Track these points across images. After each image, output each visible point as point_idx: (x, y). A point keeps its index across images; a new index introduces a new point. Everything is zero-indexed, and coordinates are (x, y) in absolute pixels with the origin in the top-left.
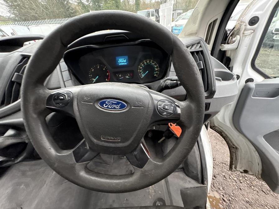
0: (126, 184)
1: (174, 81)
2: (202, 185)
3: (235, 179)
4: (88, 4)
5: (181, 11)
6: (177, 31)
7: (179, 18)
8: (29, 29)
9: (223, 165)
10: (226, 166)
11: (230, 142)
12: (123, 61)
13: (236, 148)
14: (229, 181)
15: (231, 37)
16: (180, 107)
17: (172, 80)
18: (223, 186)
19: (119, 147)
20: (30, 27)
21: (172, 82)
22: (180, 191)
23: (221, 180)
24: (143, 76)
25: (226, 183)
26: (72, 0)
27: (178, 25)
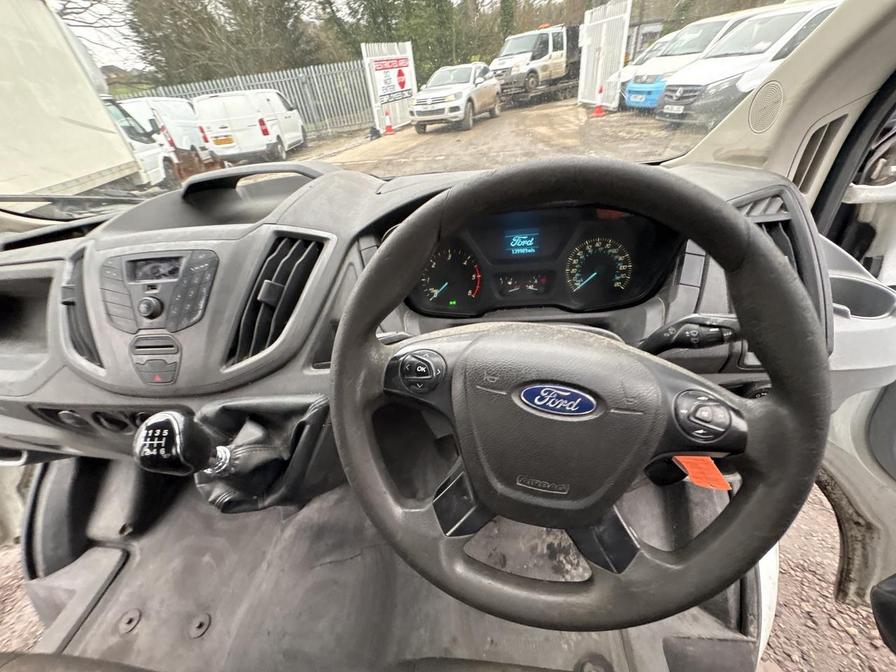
0: (575, 609)
1: (712, 330)
2: (739, 636)
3: (853, 631)
4: (354, 20)
5: (658, 28)
6: (640, 96)
7: (651, 51)
8: (192, 106)
9: (805, 577)
10: (817, 581)
11: (844, 502)
12: (524, 243)
13: (869, 527)
14: (828, 633)
15: (883, 160)
16: (745, 414)
17: (702, 325)
18: (805, 648)
19: (560, 511)
20: (194, 100)
21: (703, 329)
22: (661, 644)
23: (798, 627)
24: (579, 285)
25: (813, 640)
26: (309, 14)
27: (644, 78)
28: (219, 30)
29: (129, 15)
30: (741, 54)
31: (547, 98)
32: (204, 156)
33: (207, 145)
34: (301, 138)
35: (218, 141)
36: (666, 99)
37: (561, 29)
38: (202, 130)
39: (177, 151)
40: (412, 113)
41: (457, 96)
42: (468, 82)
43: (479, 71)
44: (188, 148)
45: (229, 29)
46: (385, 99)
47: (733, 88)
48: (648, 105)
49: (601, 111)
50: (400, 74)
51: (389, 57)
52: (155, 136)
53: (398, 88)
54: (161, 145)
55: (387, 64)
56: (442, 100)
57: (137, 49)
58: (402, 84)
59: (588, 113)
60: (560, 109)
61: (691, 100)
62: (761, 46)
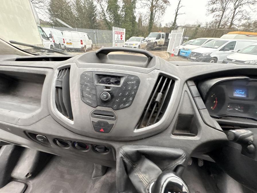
4: (110, 21)
6: (184, 53)
7: (187, 43)
26: (98, 17)
27: (185, 49)
28: (73, 16)
29: (49, 7)
30: (211, 48)
31: (159, 49)
32: (62, 47)
33: (64, 44)
34: (91, 47)
35: (67, 43)
36: (191, 55)
37: (164, 33)
38: (64, 40)
39: (55, 44)
40: (123, 46)
41: (136, 44)
42: (139, 41)
43: (142, 39)
44: (58, 44)
45: (76, 16)
46: (116, 41)
47: (209, 55)
48: (186, 56)
49: (173, 55)
50: (121, 36)
51: (119, 31)
52: (50, 39)
53: (120, 39)
54: (51, 41)
55: (118, 33)
56: (132, 45)
57: (49, 16)
58: (121, 39)
59: (170, 55)
60: (162, 52)
61: (198, 56)
62: (216, 47)
